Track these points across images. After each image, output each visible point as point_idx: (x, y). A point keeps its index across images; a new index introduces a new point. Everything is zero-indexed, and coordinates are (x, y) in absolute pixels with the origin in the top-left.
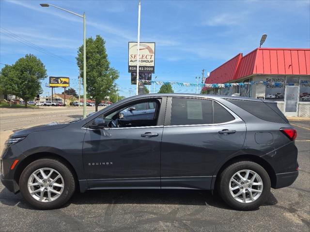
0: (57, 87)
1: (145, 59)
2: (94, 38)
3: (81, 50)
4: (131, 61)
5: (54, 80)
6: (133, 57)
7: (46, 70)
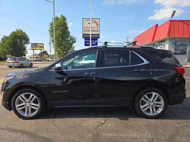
0: (37, 49)
1: (94, 30)
2: (60, 17)
3: (52, 24)
4: (84, 31)
5: (34, 45)
6: (86, 28)
7: (29, 39)
